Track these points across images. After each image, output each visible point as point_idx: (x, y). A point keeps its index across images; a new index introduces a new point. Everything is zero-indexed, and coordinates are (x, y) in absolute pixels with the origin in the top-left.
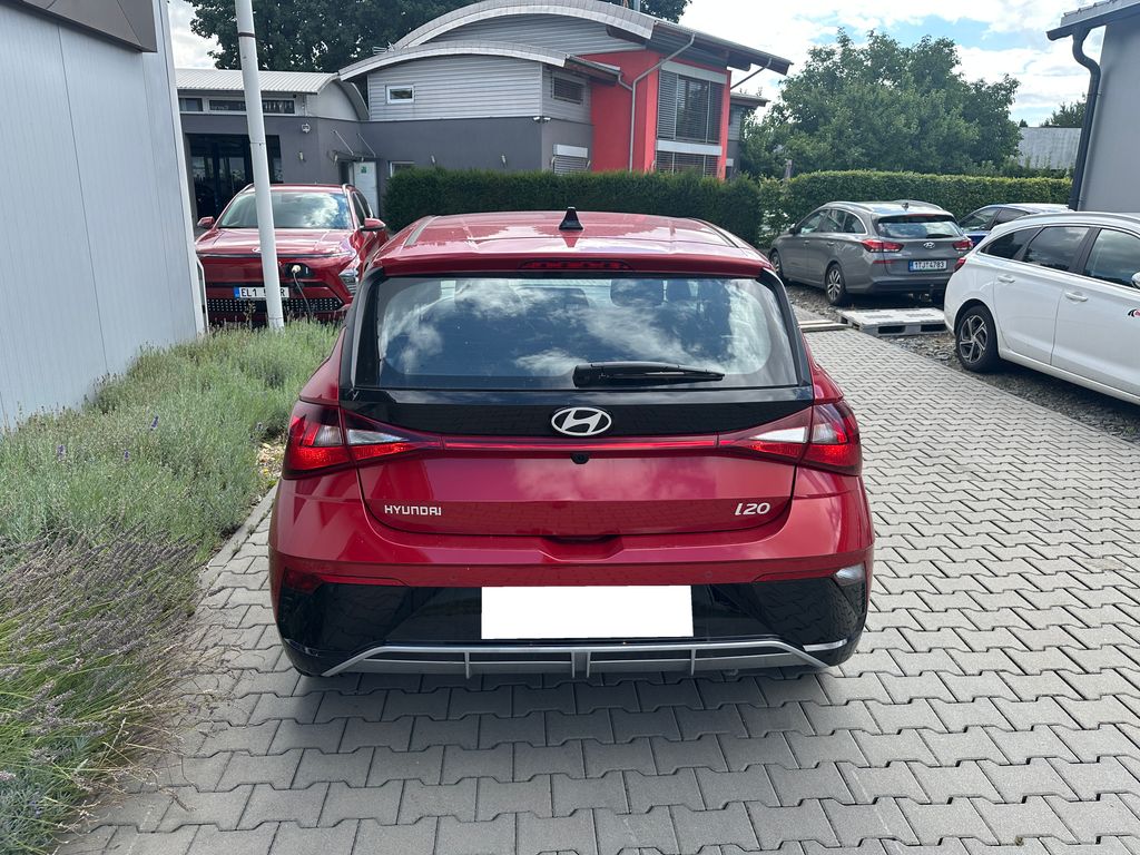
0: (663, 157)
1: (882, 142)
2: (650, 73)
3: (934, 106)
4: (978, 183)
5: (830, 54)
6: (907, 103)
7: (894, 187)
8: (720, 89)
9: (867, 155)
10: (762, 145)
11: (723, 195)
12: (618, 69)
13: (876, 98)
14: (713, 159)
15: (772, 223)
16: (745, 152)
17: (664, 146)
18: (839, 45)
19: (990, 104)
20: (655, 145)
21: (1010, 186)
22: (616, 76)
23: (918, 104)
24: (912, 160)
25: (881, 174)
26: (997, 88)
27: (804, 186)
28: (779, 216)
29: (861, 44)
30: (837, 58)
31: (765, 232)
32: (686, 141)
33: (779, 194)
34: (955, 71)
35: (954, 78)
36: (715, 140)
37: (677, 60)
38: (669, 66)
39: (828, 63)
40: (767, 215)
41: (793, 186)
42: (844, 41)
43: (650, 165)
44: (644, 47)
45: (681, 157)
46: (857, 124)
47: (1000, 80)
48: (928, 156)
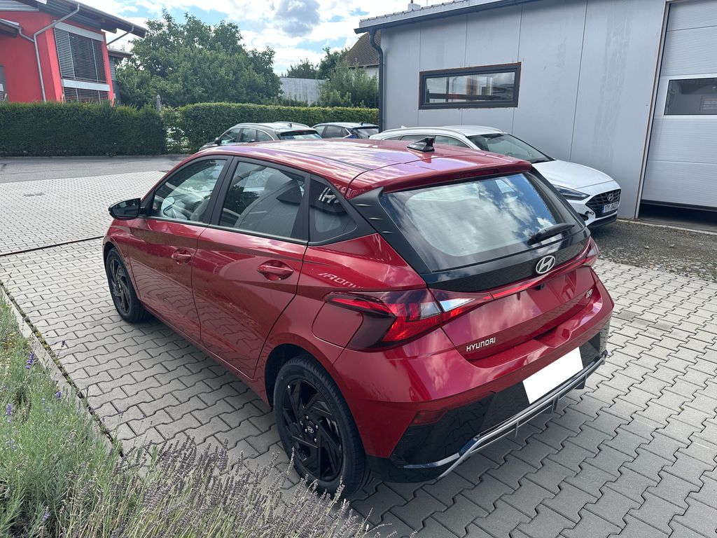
0: (69, 91)
1: (213, 84)
2: (47, 30)
3: (239, 63)
4: (288, 110)
5: (160, 26)
6: (223, 60)
7: (245, 113)
8: (100, 45)
9: (206, 92)
10: (134, 84)
11: (136, 119)
12: (18, 24)
13: (204, 57)
14: (105, 93)
15: (173, 136)
16: (123, 89)
17: (68, 83)
18: (165, 20)
19: (262, 62)
20: (61, 83)
21: (304, 112)
22: (17, 30)
23: (229, 62)
24: (233, 96)
25: (236, 105)
26: (264, 54)
27: (191, 113)
28: (178, 132)
29: (180, 21)
30: (165, 29)
31: (170, 143)
32: (82, 80)
33: (176, 118)
34: (239, 43)
35: (240, 47)
36: (103, 80)
37: (66, 22)
38: (61, 26)
39: (160, 32)
40: (169, 131)
41: (184, 113)
42: (169, 18)
43: (60, 98)
44: (38, 10)
45: (82, 92)
46: (195, 73)
47: (265, 49)
48: (241, 93)
